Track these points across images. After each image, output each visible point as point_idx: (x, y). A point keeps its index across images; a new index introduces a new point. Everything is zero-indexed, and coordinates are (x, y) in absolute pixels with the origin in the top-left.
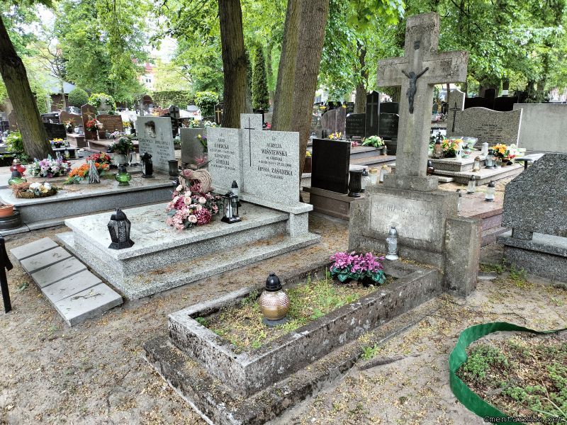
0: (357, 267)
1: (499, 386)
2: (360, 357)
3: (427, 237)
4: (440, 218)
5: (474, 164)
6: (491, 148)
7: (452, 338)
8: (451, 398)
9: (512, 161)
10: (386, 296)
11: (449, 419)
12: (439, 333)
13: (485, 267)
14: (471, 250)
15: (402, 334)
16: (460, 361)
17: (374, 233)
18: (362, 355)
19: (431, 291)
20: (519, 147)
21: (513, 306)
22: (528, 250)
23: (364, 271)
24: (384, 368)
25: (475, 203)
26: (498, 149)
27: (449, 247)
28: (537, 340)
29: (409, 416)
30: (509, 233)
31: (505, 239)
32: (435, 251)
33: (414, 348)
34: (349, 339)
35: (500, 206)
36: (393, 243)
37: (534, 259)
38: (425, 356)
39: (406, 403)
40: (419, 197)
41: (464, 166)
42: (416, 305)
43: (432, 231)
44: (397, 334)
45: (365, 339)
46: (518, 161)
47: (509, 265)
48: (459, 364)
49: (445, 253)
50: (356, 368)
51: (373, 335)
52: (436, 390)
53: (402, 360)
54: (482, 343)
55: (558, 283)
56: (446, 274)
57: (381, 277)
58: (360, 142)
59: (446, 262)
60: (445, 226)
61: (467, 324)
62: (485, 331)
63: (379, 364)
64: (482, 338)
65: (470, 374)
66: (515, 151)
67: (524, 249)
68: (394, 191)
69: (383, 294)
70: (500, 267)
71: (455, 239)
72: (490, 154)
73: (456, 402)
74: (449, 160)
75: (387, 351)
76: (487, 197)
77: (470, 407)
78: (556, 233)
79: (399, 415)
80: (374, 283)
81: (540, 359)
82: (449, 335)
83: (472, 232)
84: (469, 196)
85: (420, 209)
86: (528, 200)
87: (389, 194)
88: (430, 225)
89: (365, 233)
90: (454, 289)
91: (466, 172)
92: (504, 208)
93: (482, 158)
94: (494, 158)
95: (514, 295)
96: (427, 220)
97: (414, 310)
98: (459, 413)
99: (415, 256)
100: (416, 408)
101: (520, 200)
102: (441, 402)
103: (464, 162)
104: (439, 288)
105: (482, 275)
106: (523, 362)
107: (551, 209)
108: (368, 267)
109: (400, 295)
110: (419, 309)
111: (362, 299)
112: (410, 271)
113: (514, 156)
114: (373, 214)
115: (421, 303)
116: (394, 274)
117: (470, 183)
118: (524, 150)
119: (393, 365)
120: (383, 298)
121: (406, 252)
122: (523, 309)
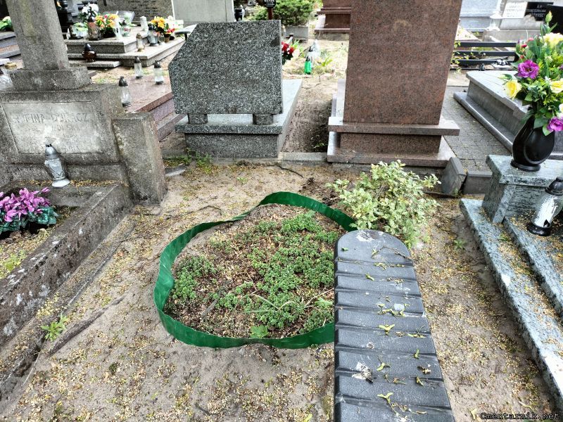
0: (12, 213)
1: (211, 300)
2: (43, 340)
3: (96, 148)
4: (103, 121)
5: (137, 42)
6: (150, 22)
7: (154, 259)
8: (167, 338)
9: (173, 34)
10: (60, 243)
11: (171, 366)
12: (140, 259)
13: (170, 161)
14: (150, 151)
15: (96, 279)
16: (167, 288)
17: (28, 157)
18: (46, 337)
19: (120, 210)
20: (176, 19)
21: (206, 197)
22: (206, 134)
23: (22, 215)
24: (81, 337)
25: (148, 89)
26: (157, 23)
27: (125, 153)
28: (234, 228)
29: (125, 386)
30: (185, 119)
31: (182, 127)
32: (111, 163)
33: (114, 292)
34: (21, 324)
35: (166, 90)
36: (55, 165)
37: (214, 141)
38: (129, 297)
39: (119, 370)
40: (68, 98)
41: (128, 45)
42: (106, 234)
43: (99, 138)
44: (90, 282)
45: (46, 311)
46: (179, 34)
47: (193, 153)
48: (166, 293)
49: (122, 162)
50: (42, 357)
51: (56, 299)
52: (148, 334)
53: (103, 316)
54: (186, 254)
55: (239, 160)
56: (131, 185)
57: (51, 215)
59: (127, 172)
60: (113, 130)
61: (168, 236)
62: (185, 240)
63: (72, 336)
64: (185, 248)
65: (180, 302)
66: (173, 23)
67: (203, 134)
68: (31, 94)
69: (55, 243)
70: (185, 157)
71: (129, 143)
72: (150, 29)
73: (173, 340)
74: (109, 40)
75: (81, 312)
76: (157, 80)
77: (188, 342)
78: (227, 111)
79: (113, 391)
80: (45, 226)
81: (241, 249)
82: (151, 257)
83: (145, 130)
84: (136, 82)
85: (75, 113)
86: (194, 80)
87: (27, 101)
88: (95, 132)
89: (16, 160)
90: (145, 198)
91: (131, 53)
92: (173, 93)
93: (144, 34)
94: (156, 34)
95: (206, 184)
96: (88, 126)
97: (105, 241)
98: (179, 353)
99: (90, 174)
100: (132, 370)
101: (186, 81)
102: (157, 348)
103: (125, 41)
104: (128, 202)
105: (171, 171)
106: (228, 259)
107: (217, 86)
108: (27, 210)
109: (81, 232)
110: (111, 238)
111: (25, 263)
112: (89, 195)
113: (174, 30)
114: (16, 131)
115: (111, 228)
116: (70, 203)
117: (135, 65)
118: (181, 22)
119: (93, 327)
120: (56, 247)
121: (76, 171)
122: (216, 198)
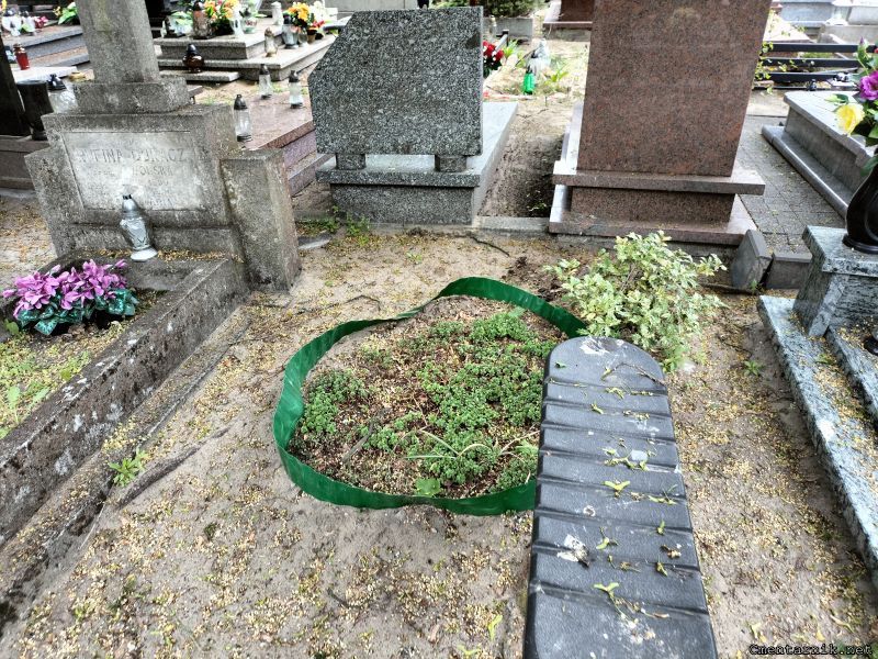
0: (71, 297)
1: (358, 437)
2: (111, 484)
3: (197, 202)
4: (207, 161)
5: (265, 43)
6: (285, 12)
7: (277, 373)
8: (291, 490)
9: (320, 30)
10: (140, 342)
11: (294, 531)
12: (257, 372)
13: (307, 226)
14: (276, 209)
15: (190, 399)
16: (293, 416)
17: (97, 215)
18: (115, 480)
19: (230, 299)
20: (327, 6)
21: (358, 283)
22: (363, 185)
23: (87, 301)
24: (166, 483)
25: (279, 115)
26: (296, 12)
27: (239, 211)
28: (399, 331)
29: (226, 558)
30: (332, 162)
31: (327, 174)
32: (217, 226)
33: (216, 420)
34: (80, 458)
35: (304, 117)
36: (136, 226)
37: (375, 198)
38: (237, 427)
39: (218, 533)
40: (157, 125)
41: (252, 48)
42: (208, 333)
43: (200, 187)
44: (181, 402)
45: (117, 443)
46: (329, 30)
47: (343, 215)
48: (291, 423)
49: (235, 225)
50: (109, 508)
51: (132, 426)
52: (263, 483)
53: (197, 454)
54: (324, 366)
55: (412, 227)
56: (247, 262)
57: (128, 302)
58: (52, 17)
59: (242, 241)
60: (222, 175)
61: (300, 339)
62: (324, 345)
63: (152, 481)
64: (323, 359)
65: (312, 436)
66: (324, 15)
67: (359, 186)
68: (103, 118)
69: (132, 342)
70: (331, 221)
71: (246, 195)
72: (286, 22)
73: (300, 494)
74: (223, 40)
75: (167, 446)
76: (293, 101)
77: (322, 497)
78: (396, 150)
79: (209, 564)
80: (119, 318)
81: (407, 362)
82: (273, 370)
83: (270, 177)
84: (262, 103)
85: (167, 150)
86: (346, 101)
87: (98, 130)
88: (195, 178)
89: (80, 219)
90: (268, 281)
91: (255, 59)
92: (315, 120)
93: (276, 30)
94: (294, 30)
95: (359, 263)
96: (185, 168)
97: (206, 343)
98: (307, 513)
99: (186, 242)
100: (237, 534)
101: (334, 102)
102: (276, 505)
103: (248, 40)
104: (241, 285)
105: (309, 242)
106: (386, 377)
107: (381, 111)
108: (93, 292)
109: (170, 328)
110: (215, 338)
111: (88, 370)
112: (184, 273)
113: (322, 23)
114: (80, 174)
115: (216, 325)
116: (156, 284)
117: (261, 78)
118: (335, 11)
119: (182, 469)
120: (134, 349)
121: (167, 237)
122: (373, 284)
